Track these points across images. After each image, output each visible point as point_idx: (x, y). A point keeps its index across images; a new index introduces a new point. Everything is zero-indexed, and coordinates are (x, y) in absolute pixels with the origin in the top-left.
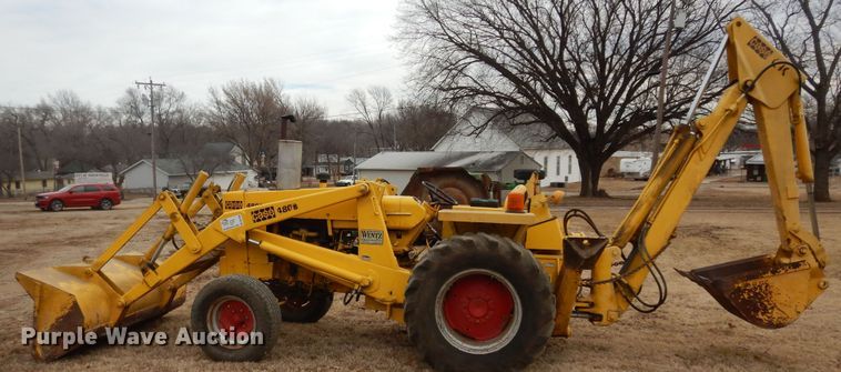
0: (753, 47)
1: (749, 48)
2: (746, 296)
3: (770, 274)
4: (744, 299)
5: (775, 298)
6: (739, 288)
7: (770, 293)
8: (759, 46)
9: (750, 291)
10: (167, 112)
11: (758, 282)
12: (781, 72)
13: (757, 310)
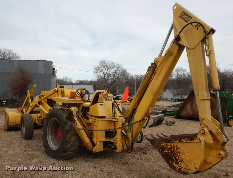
0: (182, 18)
1: (180, 19)
2: (167, 152)
3: (177, 141)
4: (166, 153)
5: (182, 156)
6: (163, 146)
7: (180, 152)
8: (185, 17)
9: (169, 149)
10: (180, 75)
11: (172, 145)
12: (196, 28)
13: (173, 161)
